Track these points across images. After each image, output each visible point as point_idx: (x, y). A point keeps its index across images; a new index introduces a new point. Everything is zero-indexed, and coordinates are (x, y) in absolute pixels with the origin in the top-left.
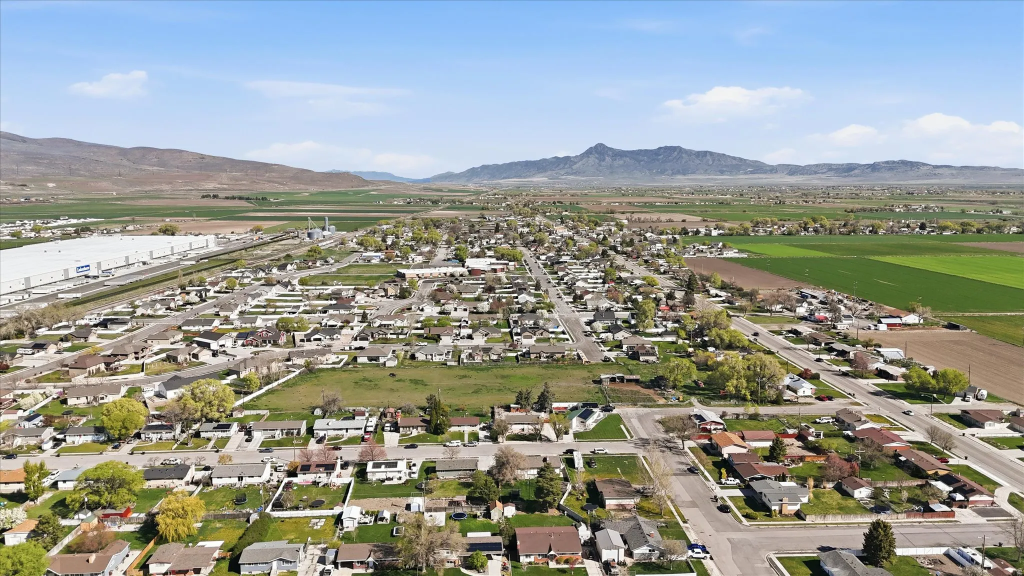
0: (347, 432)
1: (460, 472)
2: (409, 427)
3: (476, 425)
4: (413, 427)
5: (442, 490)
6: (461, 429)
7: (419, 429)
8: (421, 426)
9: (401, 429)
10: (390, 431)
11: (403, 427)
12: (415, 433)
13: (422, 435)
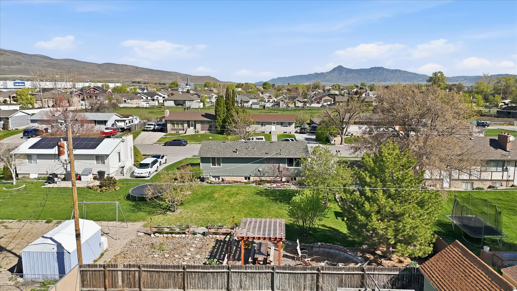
0: (82, 126)
1: (262, 167)
2: (182, 122)
3: (290, 124)
4: (188, 122)
5: (205, 204)
6: (267, 128)
7: (199, 126)
8: (202, 122)
9: (169, 126)
10: (154, 130)
11: (173, 122)
12: (191, 131)
13: (202, 135)
